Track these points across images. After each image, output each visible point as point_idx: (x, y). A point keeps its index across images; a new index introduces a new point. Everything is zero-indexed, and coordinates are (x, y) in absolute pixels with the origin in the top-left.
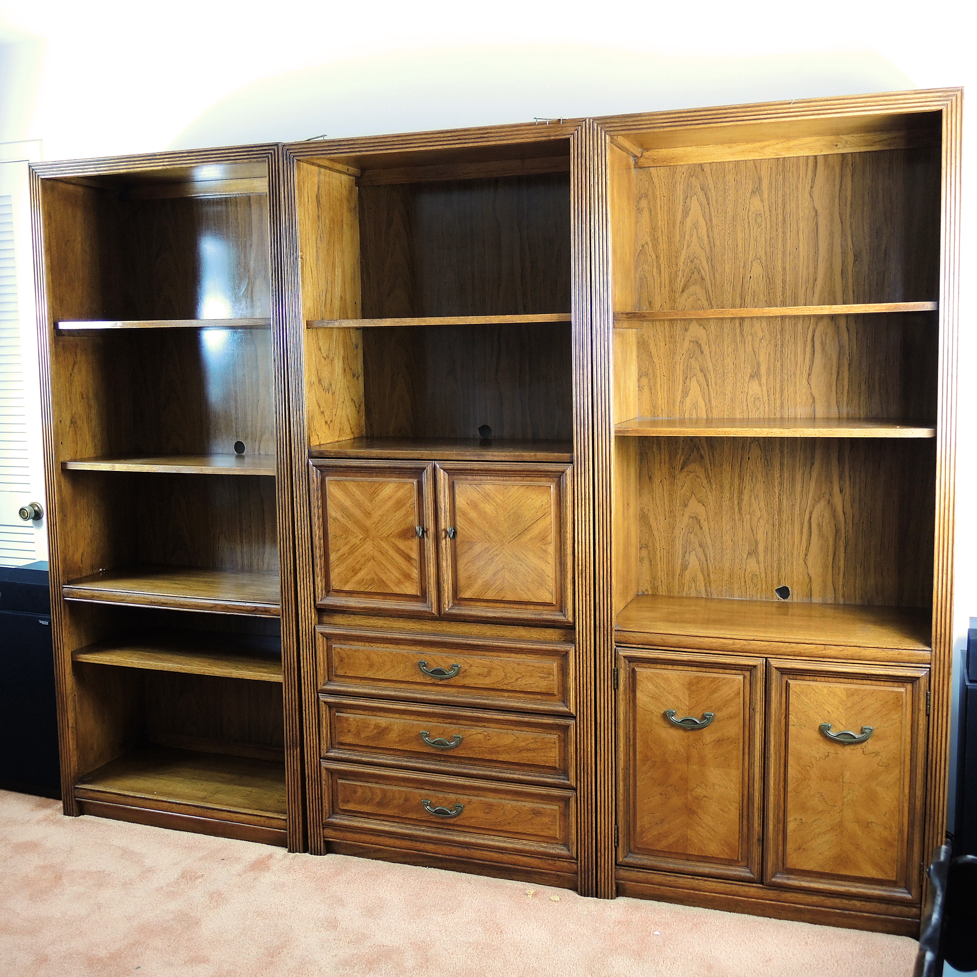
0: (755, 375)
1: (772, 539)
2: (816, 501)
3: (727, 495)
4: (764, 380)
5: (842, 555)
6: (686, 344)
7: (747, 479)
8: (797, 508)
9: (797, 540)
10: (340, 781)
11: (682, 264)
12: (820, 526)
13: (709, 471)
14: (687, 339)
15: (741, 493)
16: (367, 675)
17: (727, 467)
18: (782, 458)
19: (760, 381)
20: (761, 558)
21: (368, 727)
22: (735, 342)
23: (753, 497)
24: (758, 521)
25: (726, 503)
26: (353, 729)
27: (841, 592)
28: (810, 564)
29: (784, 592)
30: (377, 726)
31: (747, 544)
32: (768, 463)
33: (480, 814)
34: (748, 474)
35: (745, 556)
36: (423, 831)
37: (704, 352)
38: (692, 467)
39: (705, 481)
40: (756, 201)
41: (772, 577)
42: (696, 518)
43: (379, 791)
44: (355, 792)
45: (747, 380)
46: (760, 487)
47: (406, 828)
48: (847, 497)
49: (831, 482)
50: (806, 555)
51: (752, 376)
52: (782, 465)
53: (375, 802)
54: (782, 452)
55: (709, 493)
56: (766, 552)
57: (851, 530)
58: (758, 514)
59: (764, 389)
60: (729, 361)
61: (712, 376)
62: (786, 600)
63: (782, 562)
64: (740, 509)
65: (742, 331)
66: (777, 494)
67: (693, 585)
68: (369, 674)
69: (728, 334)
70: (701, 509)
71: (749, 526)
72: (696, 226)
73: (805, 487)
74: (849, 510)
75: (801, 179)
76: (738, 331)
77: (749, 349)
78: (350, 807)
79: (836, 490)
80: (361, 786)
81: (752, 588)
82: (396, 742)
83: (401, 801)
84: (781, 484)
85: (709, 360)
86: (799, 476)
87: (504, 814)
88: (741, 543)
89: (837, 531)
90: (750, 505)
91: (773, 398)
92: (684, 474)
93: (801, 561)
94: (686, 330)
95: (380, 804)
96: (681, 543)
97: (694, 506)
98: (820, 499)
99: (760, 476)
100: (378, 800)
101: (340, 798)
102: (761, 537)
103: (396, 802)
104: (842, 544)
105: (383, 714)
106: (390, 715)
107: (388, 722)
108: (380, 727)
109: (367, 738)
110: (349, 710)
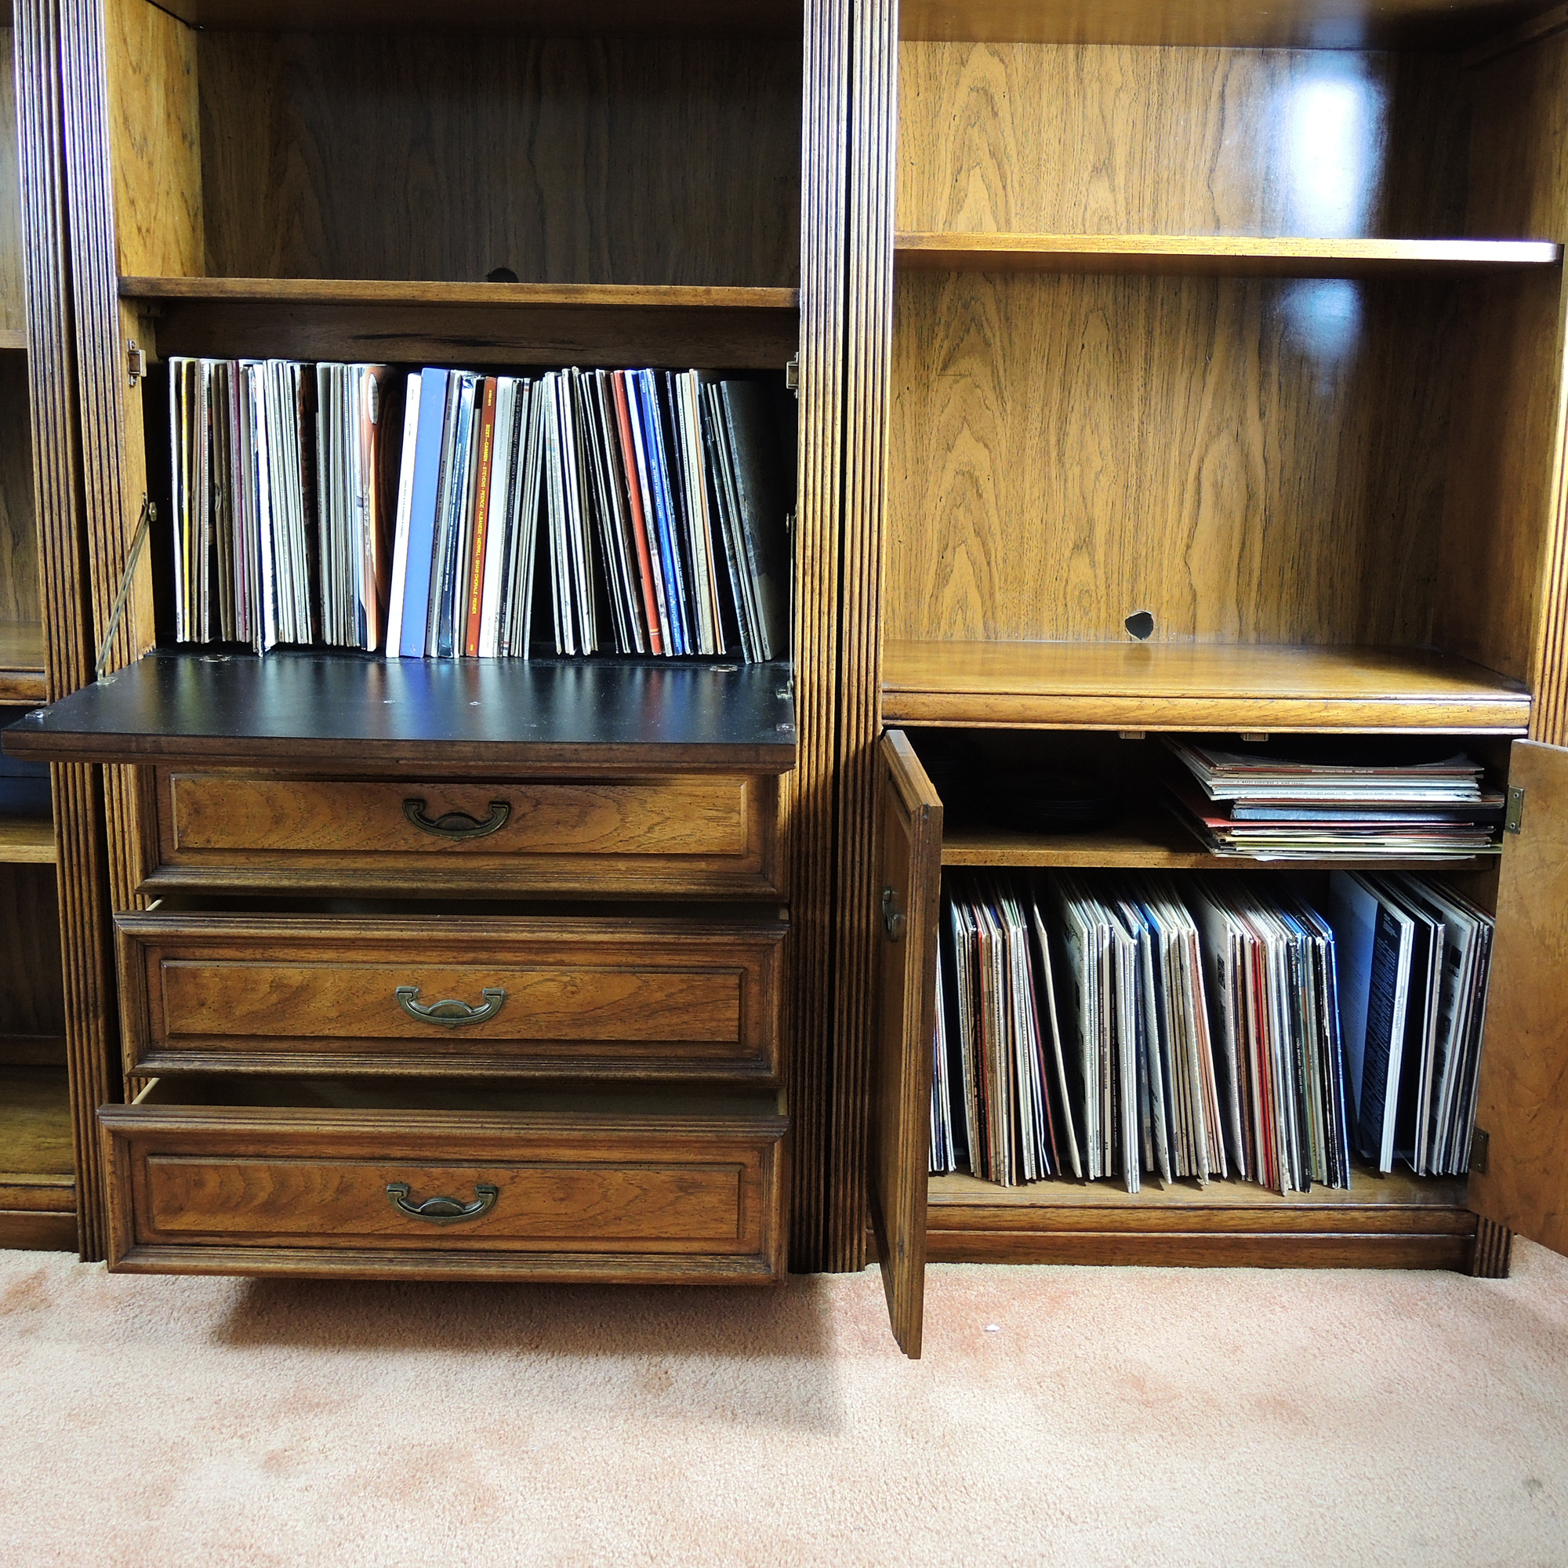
0: (1103, 168)
1: (1124, 516)
2: (1212, 436)
3: (1035, 425)
4: (1120, 180)
5: (1258, 547)
6: (963, 94)
7: (1077, 389)
8: (1175, 452)
9: (1172, 517)
10: (154, 1161)
12: (1217, 487)
13: (1001, 372)
14: (965, 83)
15: (1063, 420)
16: (265, 842)
17: (1037, 365)
18: (1150, 345)
19: (1112, 180)
20: (1100, 556)
21: (253, 989)
22: (1065, 94)
23: (1088, 430)
24: (1097, 478)
25: (1033, 442)
26: (213, 997)
27: (1251, 620)
28: (1194, 564)
29: (1141, 625)
30: (277, 985)
31: (1072, 528)
32: (1120, 356)
34: (1080, 381)
35: (1067, 553)
37: (1001, 115)
38: (963, 364)
39: (991, 396)
41: (1121, 594)
42: (971, 475)
43: (265, 1176)
45: (1086, 177)
46: (1103, 409)
48: (1273, 428)
49: (1243, 397)
50: (1188, 547)
51: (1096, 170)
52: (1148, 360)
54: (1150, 333)
55: (999, 421)
56: (1109, 542)
57: (1277, 493)
58: (1097, 463)
59: (1121, 198)
60: (1050, 134)
61: (1013, 169)
62: (1144, 641)
63: (1142, 561)
64: (1061, 456)
65: (1080, 69)
66: (1136, 423)
67: (960, 616)
68: (272, 839)
69: (1051, 77)
70: (981, 456)
71: (1077, 490)
73: (1191, 409)
74: (1275, 456)
76: (1072, 70)
77: (1093, 111)
79: (1252, 411)
81: (1078, 617)
82: (331, 1020)
84: (1145, 400)
85: (1008, 131)
86: (1181, 383)
88: (1059, 526)
89: (1250, 496)
90: (1082, 445)
91: (1136, 217)
92: (947, 380)
93: (1178, 561)
94: (963, 64)
96: (937, 527)
97: (967, 449)
98: (1219, 430)
99: (1103, 385)
102: (1100, 512)
104: (1258, 523)
105: (291, 953)
106: (314, 954)
107: (308, 973)
108: (286, 986)
109: (253, 1016)
110: (198, 953)
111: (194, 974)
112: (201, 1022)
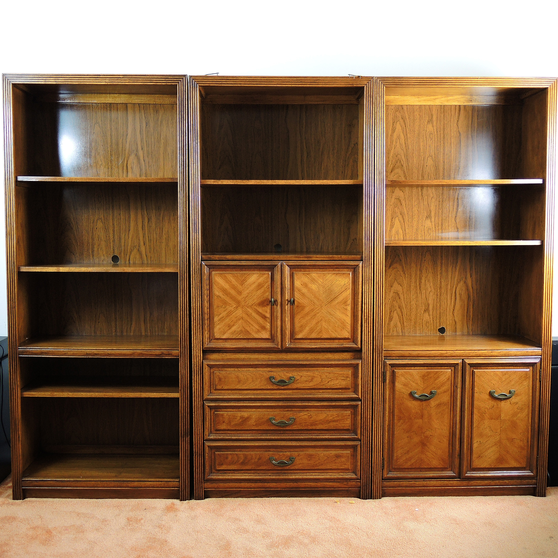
0: (429, 217)
1: (437, 303)
2: (458, 282)
3: (413, 280)
4: (433, 219)
5: (471, 309)
6: (393, 200)
7: (424, 271)
8: (449, 286)
9: (449, 303)
10: (216, 453)
11: (391, 157)
12: (460, 295)
13: (404, 267)
14: (394, 197)
15: (420, 279)
16: (236, 388)
17: (413, 265)
18: (442, 260)
19: (431, 220)
20: (431, 313)
21: (236, 418)
22: (418, 199)
23: (427, 281)
24: (429, 293)
25: (413, 284)
26: (226, 420)
27: (471, 328)
28: (455, 314)
29: (442, 330)
30: (242, 417)
31: (424, 306)
32: (435, 263)
33: (305, 461)
34: (424, 269)
35: (422, 312)
36: (270, 476)
37: (403, 204)
38: (395, 265)
39: (402, 273)
40: (430, 126)
41: (436, 322)
42: (397, 293)
43: (242, 456)
44: (227, 458)
45: (424, 219)
46: (430, 276)
47: (259, 476)
48: (474, 279)
49: (466, 272)
50: (454, 310)
51: (427, 217)
52: (442, 264)
53: (240, 462)
54: (442, 257)
55: (404, 279)
56: (433, 309)
57: (476, 296)
58: (429, 290)
59: (433, 224)
60: (415, 209)
61: (406, 218)
62: (443, 334)
63: (442, 314)
64: (420, 287)
65: (422, 193)
66: (439, 279)
67: (395, 329)
68: (238, 387)
69: (415, 195)
70: (400, 288)
71: (424, 296)
72: (399, 137)
73: (453, 275)
74: (475, 287)
75: (452, 117)
76: (420, 193)
77: (426, 203)
78: (223, 467)
79: (469, 275)
80: (231, 454)
81: (426, 329)
82: (254, 425)
83: (256, 460)
84: (441, 273)
85: (405, 208)
86: (450, 269)
87: (319, 459)
88: (420, 305)
89: (469, 297)
90: (425, 284)
91: (437, 229)
92: (391, 269)
93: (451, 313)
94: (393, 192)
95: (243, 463)
96: (389, 306)
97: (396, 286)
98: (460, 281)
99: (430, 270)
100: (241, 461)
101: (217, 463)
102: (431, 302)
103: (253, 461)
104: (471, 304)
105: (245, 410)
106: (250, 410)
107: (249, 414)
108: (244, 417)
109: (236, 425)
110: (223, 410)
111: (222, 415)
112: (223, 427)
